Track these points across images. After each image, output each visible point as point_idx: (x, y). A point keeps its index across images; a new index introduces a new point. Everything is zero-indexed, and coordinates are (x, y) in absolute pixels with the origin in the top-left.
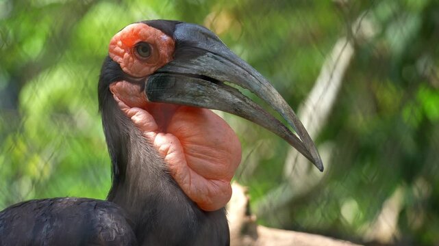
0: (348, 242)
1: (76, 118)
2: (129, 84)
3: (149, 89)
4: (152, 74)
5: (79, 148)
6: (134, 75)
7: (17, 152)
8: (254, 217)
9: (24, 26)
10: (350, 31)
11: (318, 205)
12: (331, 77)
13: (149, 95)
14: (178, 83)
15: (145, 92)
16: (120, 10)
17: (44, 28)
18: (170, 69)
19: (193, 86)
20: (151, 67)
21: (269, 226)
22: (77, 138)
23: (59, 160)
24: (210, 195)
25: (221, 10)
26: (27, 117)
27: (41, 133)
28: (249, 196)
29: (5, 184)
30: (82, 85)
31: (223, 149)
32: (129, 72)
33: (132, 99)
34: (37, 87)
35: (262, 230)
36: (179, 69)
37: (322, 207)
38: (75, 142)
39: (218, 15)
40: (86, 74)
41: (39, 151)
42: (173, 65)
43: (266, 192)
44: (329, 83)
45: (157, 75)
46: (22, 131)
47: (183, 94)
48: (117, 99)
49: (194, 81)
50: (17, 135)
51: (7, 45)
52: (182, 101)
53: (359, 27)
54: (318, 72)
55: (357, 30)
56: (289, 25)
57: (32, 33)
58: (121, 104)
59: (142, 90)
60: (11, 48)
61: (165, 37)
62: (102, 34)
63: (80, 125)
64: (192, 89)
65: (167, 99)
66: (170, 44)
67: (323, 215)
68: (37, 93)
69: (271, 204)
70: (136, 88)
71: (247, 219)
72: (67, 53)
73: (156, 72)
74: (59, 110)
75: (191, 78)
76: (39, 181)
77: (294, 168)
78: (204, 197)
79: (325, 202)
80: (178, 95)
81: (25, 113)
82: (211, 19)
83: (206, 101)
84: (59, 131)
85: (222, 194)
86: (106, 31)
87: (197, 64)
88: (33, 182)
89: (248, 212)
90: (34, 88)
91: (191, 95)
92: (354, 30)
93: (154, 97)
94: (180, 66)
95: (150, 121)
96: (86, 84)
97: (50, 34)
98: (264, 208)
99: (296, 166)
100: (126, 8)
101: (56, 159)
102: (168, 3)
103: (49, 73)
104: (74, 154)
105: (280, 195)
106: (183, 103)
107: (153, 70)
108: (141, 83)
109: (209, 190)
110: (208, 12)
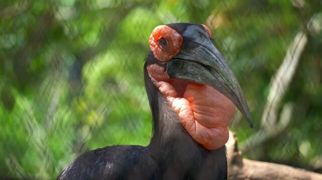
0: (304, 169)
1: (119, 86)
2: (157, 66)
3: (169, 70)
4: (170, 60)
5: (122, 106)
6: (160, 60)
7: (80, 108)
8: (240, 153)
9: (85, 24)
10: (305, 27)
11: (284, 145)
12: (293, 57)
13: (169, 74)
14: (184, 66)
15: (166, 71)
16: (149, 13)
17: (98, 25)
18: (180, 56)
19: (192, 68)
20: (170, 55)
21: (250, 159)
22: (120, 99)
23: (108, 113)
24: (210, 138)
25: (218, 13)
26: (87, 85)
27: (96, 95)
28: (236, 138)
29: (72, 130)
30: (124, 63)
31: (218, 107)
32: (158, 58)
33: (159, 76)
34: (94, 64)
35: (246, 161)
36: (185, 56)
37: (286, 146)
38: (119, 102)
39: (215, 16)
40: (126, 56)
41: (95, 108)
42: (182, 54)
43: (248, 136)
44: (291, 62)
45: (173, 60)
46: (83, 94)
47: (186, 73)
48: (150, 76)
49: (193, 65)
50: (80, 98)
51: (73, 36)
52: (187, 78)
53: (311, 24)
54: (284, 54)
55: (310, 27)
56: (264, 23)
57: (90, 29)
58: (153, 79)
59: (165, 71)
60: (76, 39)
61: (177, 35)
62: (138, 29)
63: (123, 90)
64: (192, 70)
65: (179, 77)
66: (180, 40)
67: (287, 151)
68: (93, 69)
69: (251, 144)
70: (161, 69)
71: (235, 154)
72: (114, 42)
73: (173, 59)
74: (109, 80)
75: (191, 63)
76: (95, 128)
77: (267, 119)
78: (206, 140)
79: (288, 143)
80: (185, 74)
81: (86, 82)
82: (211, 19)
83: (199, 78)
84: (108, 95)
85: (219, 138)
86: (140, 27)
87: (194, 53)
88: (91, 129)
89: (236, 149)
90: (92, 65)
91: (191, 74)
92: (308, 27)
93: (172, 75)
94: (186, 55)
95: (170, 90)
96: (126, 63)
97: (102, 28)
98: (247, 147)
99: (269, 119)
100: (154, 11)
101: (106, 113)
102: (182, 8)
103: (101, 56)
104: (119, 109)
105: (257, 138)
106: (187, 79)
107: (171, 57)
108: (165, 66)
109: (209, 135)
110: (209, 14)
